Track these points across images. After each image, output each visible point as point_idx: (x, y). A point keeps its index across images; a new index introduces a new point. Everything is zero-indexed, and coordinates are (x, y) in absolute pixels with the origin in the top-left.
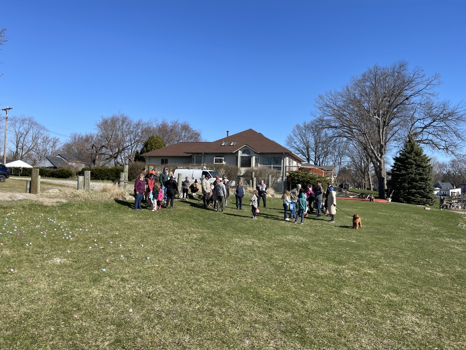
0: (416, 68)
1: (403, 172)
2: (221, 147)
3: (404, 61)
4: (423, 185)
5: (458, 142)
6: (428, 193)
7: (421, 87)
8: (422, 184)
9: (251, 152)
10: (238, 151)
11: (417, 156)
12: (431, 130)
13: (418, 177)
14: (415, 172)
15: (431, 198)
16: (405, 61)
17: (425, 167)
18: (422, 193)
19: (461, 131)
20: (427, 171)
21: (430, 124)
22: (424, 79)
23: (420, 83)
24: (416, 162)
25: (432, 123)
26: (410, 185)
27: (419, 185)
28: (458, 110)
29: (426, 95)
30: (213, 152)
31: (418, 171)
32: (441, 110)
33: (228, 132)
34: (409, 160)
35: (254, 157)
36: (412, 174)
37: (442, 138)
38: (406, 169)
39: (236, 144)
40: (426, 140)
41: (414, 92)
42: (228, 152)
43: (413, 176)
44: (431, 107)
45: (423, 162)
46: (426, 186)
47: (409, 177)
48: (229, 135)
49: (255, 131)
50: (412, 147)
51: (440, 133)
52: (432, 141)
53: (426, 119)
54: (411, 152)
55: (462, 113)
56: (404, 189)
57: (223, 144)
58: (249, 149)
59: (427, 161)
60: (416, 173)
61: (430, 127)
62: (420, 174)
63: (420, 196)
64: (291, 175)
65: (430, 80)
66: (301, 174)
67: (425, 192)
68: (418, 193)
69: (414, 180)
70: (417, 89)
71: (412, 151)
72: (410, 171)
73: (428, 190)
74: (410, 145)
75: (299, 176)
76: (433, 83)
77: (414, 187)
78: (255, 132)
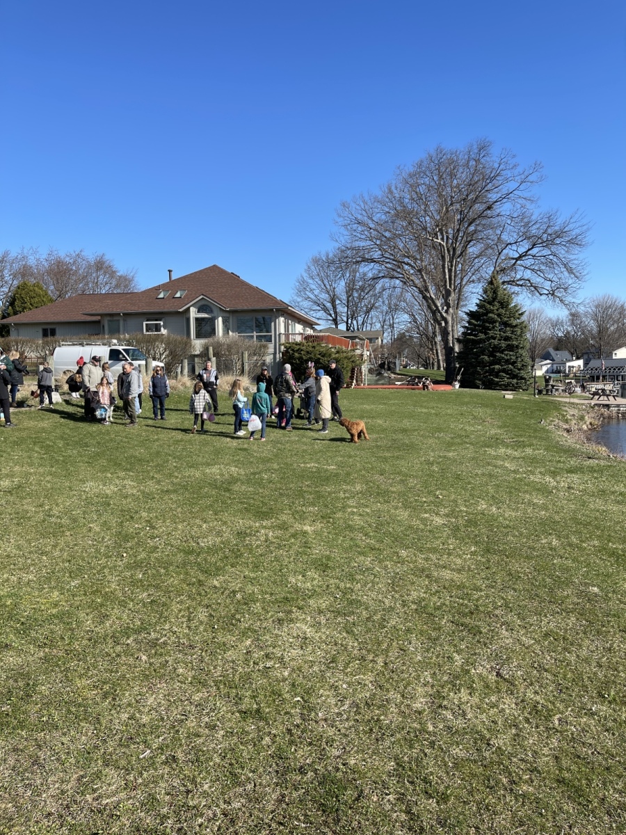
0: (504, 151)
1: (482, 336)
2: (157, 300)
3: (485, 140)
4: (512, 357)
5: (570, 282)
6: (519, 370)
7: (512, 185)
8: (511, 355)
9: (215, 310)
10: (189, 308)
11: (502, 308)
12: (528, 262)
13: (503, 344)
14: (500, 334)
15: (525, 379)
16: (487, 140)
17: (516, 326)
18: (511, 370)
19: (576, 262)
20: (519, 333)
21: (527, 252)
22: (516, 172)
23: (511, 179)
24: (501, 319)
25: (529, 250)
26: (492, 358)
27: (505, 357)
28: (571, 226)
29: (520, 201)
30: (140, 311)
31: (504, 333)
32: (544, 227)
33: (170, 271)
34: (491, 315)
35: (220, 319)
36: (494, 339)
37: (546, 275)
38: (485, 330)
39: (187, 295)
40: (520, 279)
41: (499, 195)
42: (171, 310)
43: (496, 342)
44: (529, 222)
45: (512, 319)
46: (517, 358)
47: (490, 344)
48: (173, 278)
49: (222, 270)
50: (494, 292)
51: (543, 268)
52: (529, 281)
53: (521, 243)
54: (493, 301)
55: (577, 231)
56: (482, 364)
57: (161, 296)
58: (209, 304)
59: (518, 316)
60: (501, 337)
61: (527, 258)
62: (507, 339)
63: (508, 376)
64: (288, 349)
65: (526, 174)
66: (304, 348)
67: (514, 368)
68: (504, 371)
69: (497, 349)
70: (505, 189)
71: (494, 299)
72: (491, 333)
73: (519, 365)
74: (492, 289)
75: (302, 350)
76: (531, 178)
77: (498, 362)
78: (222, 272)
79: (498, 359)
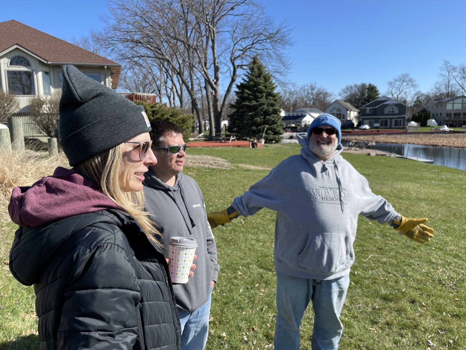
9: (31, 61)
35: (40, 74)
58: (25, 56)
79: (267, 120)
